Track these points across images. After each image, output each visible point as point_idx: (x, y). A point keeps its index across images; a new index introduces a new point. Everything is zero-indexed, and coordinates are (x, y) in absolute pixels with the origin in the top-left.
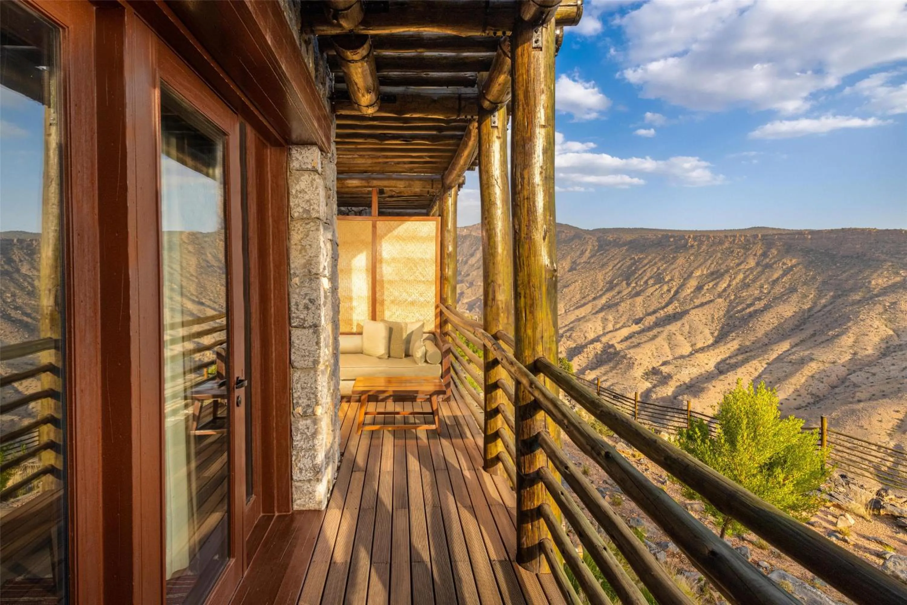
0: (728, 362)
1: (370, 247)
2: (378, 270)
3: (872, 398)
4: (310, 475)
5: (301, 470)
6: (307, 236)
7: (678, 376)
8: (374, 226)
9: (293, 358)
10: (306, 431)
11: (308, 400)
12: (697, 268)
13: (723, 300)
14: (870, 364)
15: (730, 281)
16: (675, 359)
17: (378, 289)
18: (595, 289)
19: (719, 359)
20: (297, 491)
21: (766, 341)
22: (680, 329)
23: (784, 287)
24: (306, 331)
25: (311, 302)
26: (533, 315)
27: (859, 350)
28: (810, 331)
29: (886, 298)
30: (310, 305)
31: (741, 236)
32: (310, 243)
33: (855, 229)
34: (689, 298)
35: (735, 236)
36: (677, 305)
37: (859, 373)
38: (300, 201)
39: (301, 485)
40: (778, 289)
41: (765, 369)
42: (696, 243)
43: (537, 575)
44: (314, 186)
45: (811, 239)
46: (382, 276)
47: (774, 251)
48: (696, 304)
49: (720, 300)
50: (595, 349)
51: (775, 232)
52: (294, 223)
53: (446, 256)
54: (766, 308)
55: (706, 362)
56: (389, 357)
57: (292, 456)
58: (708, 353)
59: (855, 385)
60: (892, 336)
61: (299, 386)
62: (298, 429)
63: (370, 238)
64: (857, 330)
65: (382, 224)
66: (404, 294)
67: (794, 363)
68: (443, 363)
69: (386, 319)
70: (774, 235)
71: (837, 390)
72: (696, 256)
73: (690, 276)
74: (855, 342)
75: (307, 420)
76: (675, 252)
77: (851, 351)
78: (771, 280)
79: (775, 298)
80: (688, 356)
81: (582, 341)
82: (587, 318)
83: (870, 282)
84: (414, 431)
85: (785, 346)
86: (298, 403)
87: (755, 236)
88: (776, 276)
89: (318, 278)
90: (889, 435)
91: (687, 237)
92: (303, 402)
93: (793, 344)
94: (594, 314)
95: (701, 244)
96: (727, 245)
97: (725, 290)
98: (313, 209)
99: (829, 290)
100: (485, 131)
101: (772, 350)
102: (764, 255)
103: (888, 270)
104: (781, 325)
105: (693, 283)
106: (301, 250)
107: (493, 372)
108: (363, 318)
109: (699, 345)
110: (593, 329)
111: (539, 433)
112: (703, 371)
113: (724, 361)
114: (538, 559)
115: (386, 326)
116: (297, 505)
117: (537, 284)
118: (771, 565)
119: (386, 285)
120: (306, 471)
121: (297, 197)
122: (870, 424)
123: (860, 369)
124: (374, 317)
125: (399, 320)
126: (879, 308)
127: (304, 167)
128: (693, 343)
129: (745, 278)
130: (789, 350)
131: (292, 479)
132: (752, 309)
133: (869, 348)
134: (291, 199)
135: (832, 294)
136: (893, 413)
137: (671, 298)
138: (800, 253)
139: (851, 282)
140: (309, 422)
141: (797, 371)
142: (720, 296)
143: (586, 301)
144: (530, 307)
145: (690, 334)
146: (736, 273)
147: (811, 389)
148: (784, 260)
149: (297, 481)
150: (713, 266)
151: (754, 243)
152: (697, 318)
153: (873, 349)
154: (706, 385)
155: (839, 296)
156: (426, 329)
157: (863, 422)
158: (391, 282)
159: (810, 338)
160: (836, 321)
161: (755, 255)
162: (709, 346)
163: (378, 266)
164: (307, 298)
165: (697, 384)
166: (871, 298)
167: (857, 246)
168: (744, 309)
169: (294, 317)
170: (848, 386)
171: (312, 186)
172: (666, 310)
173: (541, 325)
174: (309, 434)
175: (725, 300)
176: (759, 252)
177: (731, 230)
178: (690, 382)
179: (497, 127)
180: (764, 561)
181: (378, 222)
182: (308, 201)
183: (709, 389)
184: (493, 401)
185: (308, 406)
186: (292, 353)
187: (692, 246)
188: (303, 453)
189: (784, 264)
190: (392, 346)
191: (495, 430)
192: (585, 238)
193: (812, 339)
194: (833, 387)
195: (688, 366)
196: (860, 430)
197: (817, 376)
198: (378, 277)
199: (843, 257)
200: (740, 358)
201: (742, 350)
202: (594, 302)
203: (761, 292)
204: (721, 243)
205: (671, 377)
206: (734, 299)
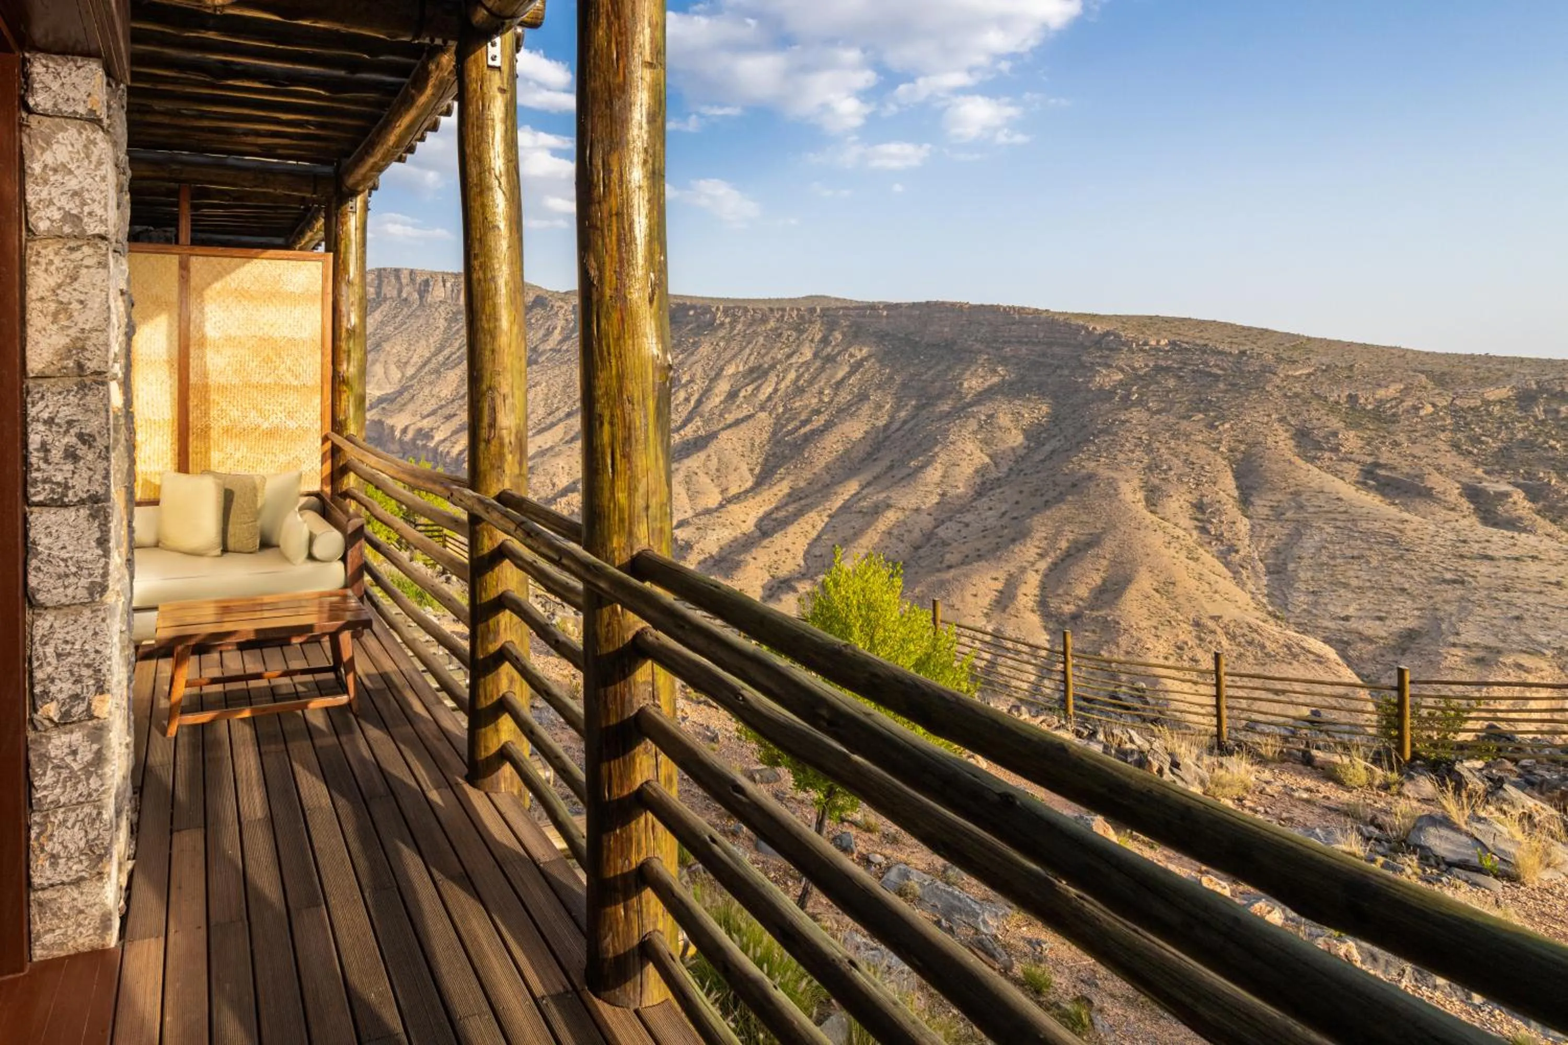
0: (774, 516)
1: (175, 311)
2: (193, 363)
3: (966, 561)
4: (77, 868)
5: (54, 858)
6: (74, 279)
7: (700, 545)
8: (184, 267)
9: (33, 581)
10: (69, 759)
11: (76, 682)
12: (729, 362)
13: (766, 414)
14: (963, 510)
15: (777, 384)
16: (697, 515)
17: (193, 402)
18: (569, 397)
19: (761, 512)
20: (42, 913)
21: (827, 479)
22: (704, 465)
23: (851, 392)
24: (70, 514)
25: (84, 442)
26: (630, 462)
27: (948, 489)
28: (886, 463)
29: (982, 408)
30: (82, 450)
31: (792, 309)
32: (82, 297)
33: (943, 303)
34: (717, 412)
35: (783, 310)
36: (699, 423)
37: (948, 524)
38: (55, 193)
39: (55, 895)
40: (844, 397)
41: (827, 524)
42: (728, 320)
43: (637, 1012)
44: (94, 158)
45: (888, 316)
46: (205, 375)
47: (838, 335)
48: (728, 422)
49: (763, 415)
50: (569, 504)
51: (839, 304)
52: (37, 246)
53: (344, 335)
54: (828, 426)
55: (742, 517)
56: (225, 550)
57: (29, 828)
58: (745, 504)
59: (945, 544)
60: (988, 465)
61: (49, 650)
62: (45, 758)
63: (174, 296)
64: (946, 458)
65: (200, 264)
66: (253, 414)
67: (865, 514)
68: (349, 560)
69: (212, 468)
70: (838, 309)
71: (921, 552)
72: (728, 342)
73: (718, 375)
74: (943, 477)
75: (72, 732)
76: (697, 335)
77: (939, 490)
78: (833, 381)
79: (840, 411)
80: (716, 510)
81: (548, 491)
82: (557, 449)
83: (961, 384)
84: (300, 712)
85: (853, 487)
86: (45, 693)
87: (812, 310)
88: (840, 374)
89: (104, 383)
90: (986, 615)
91: (714, 309)
92: (61, 691)
93: (864, 483)
94: (567, 442)
95: (735, 321)
96: (772, 324)
97: (769, 398)
98: (90, 214)
99: (911, 398)
100: (474, 75)
101: (835, 493)
102: (825, 341)
103: (983, 365)
104: (847, 451)
105: (723, 387)
106: (55, 315)
107: (490, 578)
108: (158, 468)
109: (734, 490)
110: (567, 468)
111: (642, 711)
112: (738, 533)
113: (768, 515)
114: (639, 976)
115: (218, 485)
116: (43, 947)
117: (637, 395)
118: (887, 858)
119: (214, 396)
120: (68, 859)
121: (46, 182)
122: (963, 601)
123: (950, 519)
124: (183, 466)
125: (241, 470)
126: (973, 425)
127: (64, 108)
128: (723, 487)
129: (798, 378)
130: (858, 493)
131: (29, 884)
132: (808, 428)
133: (960, 485)
134: (30, 187)
135: (913, 403)
136: (990, 581)
137: (690, 413)
138: (874, 339)
139: (938, 384)
140: (77, 737)
141: (869, 525)
142: (762, 408)
143: (554, 420)
144: (624, 444)
145: (719, 474)
146: (786, 371)
147: (887, 551)
148: (852, 350)
149: (43, 889)
150: (752, 358)
151: (811, 322)
152: (729, 446)
153: (964, 486)
154: (742, 557)
155: (924, 406)
156: (306, 488)
157: (954, 600)
158: (222, 389)
159: (886, 473)
160: (919, 445)
161: (812, 341)
162: (746, 492)
163: (193, 352)
164: (73, 431)
165: (731, 556)
166: (963, 408)
167: (946, 329)
168: (797, 429)
169: (35, 481)
170: (935, 545)
171: (88, 157)
172: (682, 432)
173: (645, 480)
174: (76, 766)
175: (770, 414)
176: (818, 337)
177: (778, 300)
178: (719, 553)
179: (499, 68)
180: (875, 852)
181: (193, 259)
182: (75, 194)
183: (747, 564)
184: (491, 637)
185: (76, 697)
186: (30, 569)
187: (722, 324)
188: (60, 817)
189: (851, 356)
190: (231, 529)
191: (495, 698)
192: (552, 307)
193: (890, 474)
194: (917, 548)
195: (717, 527)
196: (950, 612)
197: (895, 532)
198: (193, 379)
199: (928, 345)
200: (791, 508)
201: (794, 496)
202: (568, 422)
203: (821, 400)
204: (764, 320)
205: (691, 547)
206: (784, 413)
